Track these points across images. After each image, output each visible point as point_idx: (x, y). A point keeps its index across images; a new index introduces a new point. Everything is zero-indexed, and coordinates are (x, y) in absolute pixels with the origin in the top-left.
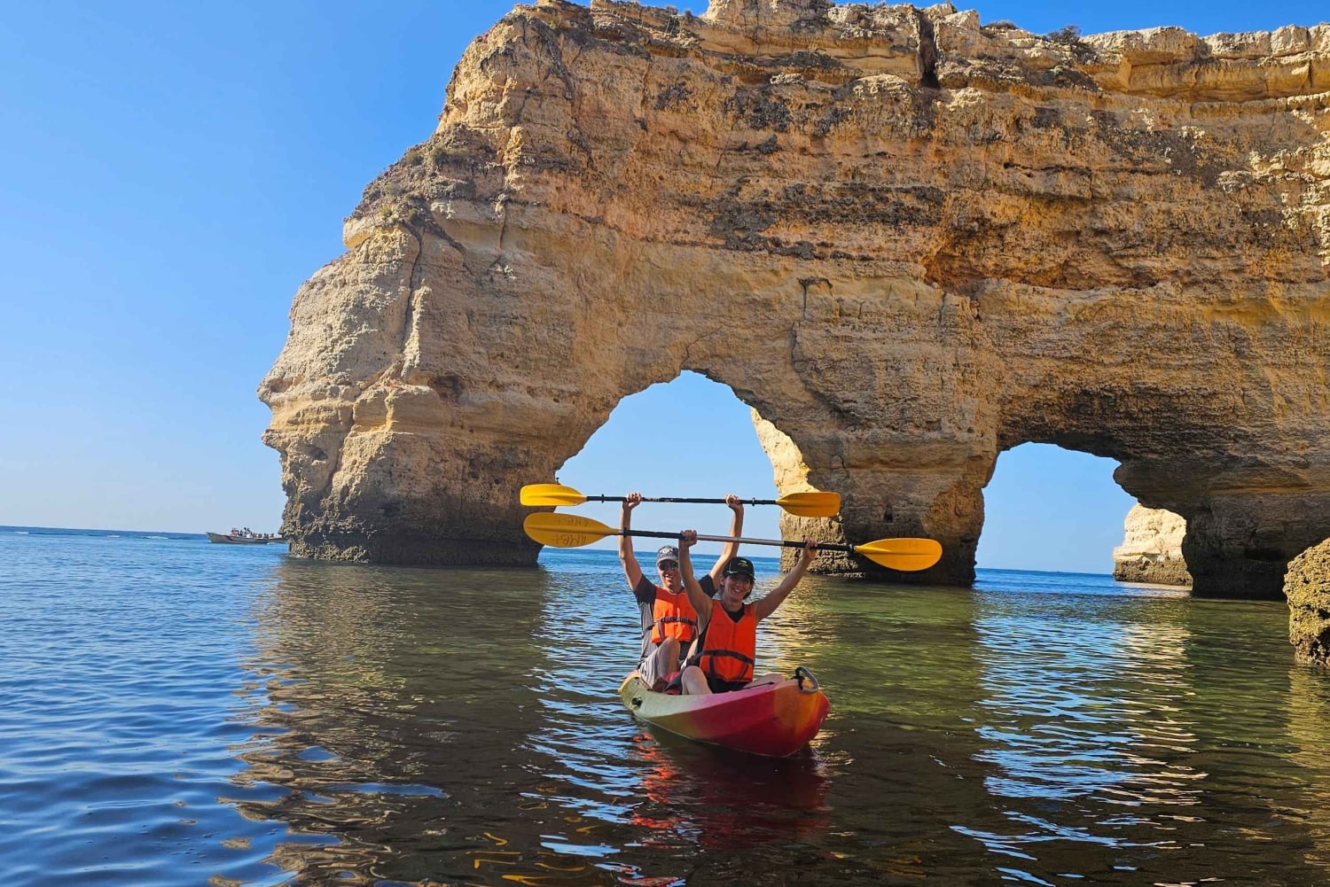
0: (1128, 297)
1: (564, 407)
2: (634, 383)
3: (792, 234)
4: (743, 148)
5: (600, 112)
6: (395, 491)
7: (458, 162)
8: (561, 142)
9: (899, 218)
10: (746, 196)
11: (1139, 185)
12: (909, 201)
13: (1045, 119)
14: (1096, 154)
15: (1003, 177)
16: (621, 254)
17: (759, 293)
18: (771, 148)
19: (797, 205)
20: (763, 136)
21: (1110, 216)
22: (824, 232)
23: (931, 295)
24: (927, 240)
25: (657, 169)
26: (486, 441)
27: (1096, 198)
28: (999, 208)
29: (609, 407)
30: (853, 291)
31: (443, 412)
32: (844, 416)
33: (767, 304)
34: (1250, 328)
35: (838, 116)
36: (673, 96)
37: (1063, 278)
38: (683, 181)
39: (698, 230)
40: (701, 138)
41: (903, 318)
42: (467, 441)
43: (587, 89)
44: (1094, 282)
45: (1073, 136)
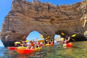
0: (62, 24)
1: (25, 33)
2: (31, 32)
3: (41, 20)
4: (36, 13)
5: (24, 9)
6: (10, 41)
7: (12, 12)
8: (21, 11)
9: (48, 18)
10: (37, 17)
11: (63, 16)
12: (48, 17)
13: (57, 11)
14: (60, 14)
15: (54, 15)
16: (28, 21)
17: (39, 24)
18: (38, 13)
19: (41, 18)
20: (38, 12)
21: (61, 18)
22: (43, 20)
23: (50, 24)
24: (50, 20)
25: (30, 15)
26: (18, 36)
27: (60, 17)
28: (54, 18)
29: (29, 33)
30: (45, 24)
31: (13, 34)
32: (46, 33)
33: (39, 25)
34: (69, 25)
35: (43, 11)
36: (30, 8)
37: (58, 23)
38: (32, 16)
39: (34, 20)
40: (33, 12)
41: (49, 26)
42: (16, 36)
43: (23, 7)
44: (60, 23)
45: (58, 12)
